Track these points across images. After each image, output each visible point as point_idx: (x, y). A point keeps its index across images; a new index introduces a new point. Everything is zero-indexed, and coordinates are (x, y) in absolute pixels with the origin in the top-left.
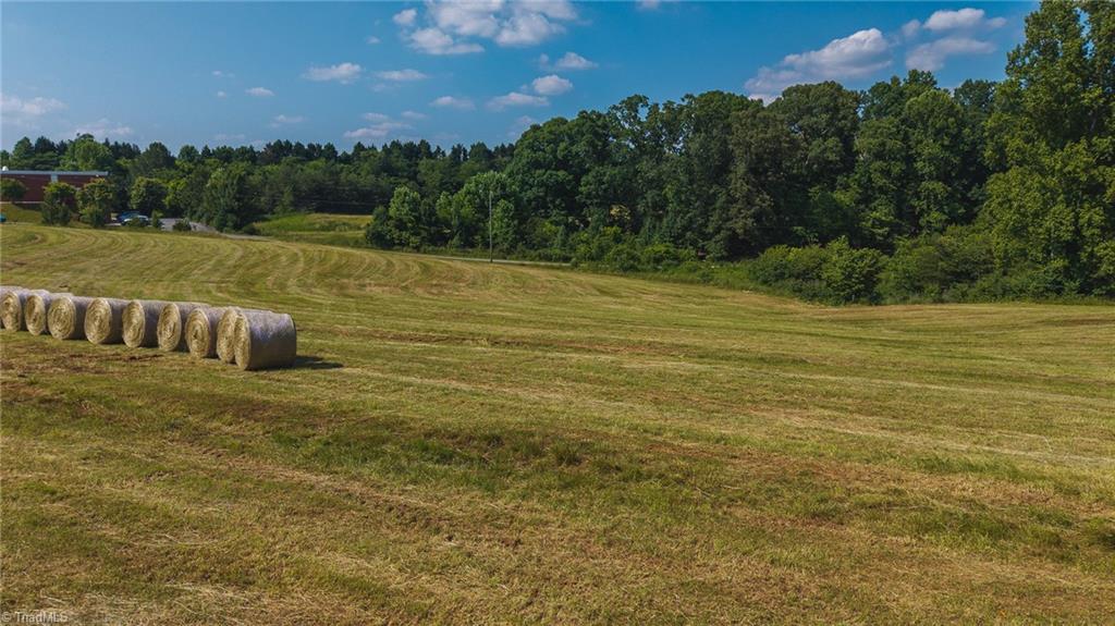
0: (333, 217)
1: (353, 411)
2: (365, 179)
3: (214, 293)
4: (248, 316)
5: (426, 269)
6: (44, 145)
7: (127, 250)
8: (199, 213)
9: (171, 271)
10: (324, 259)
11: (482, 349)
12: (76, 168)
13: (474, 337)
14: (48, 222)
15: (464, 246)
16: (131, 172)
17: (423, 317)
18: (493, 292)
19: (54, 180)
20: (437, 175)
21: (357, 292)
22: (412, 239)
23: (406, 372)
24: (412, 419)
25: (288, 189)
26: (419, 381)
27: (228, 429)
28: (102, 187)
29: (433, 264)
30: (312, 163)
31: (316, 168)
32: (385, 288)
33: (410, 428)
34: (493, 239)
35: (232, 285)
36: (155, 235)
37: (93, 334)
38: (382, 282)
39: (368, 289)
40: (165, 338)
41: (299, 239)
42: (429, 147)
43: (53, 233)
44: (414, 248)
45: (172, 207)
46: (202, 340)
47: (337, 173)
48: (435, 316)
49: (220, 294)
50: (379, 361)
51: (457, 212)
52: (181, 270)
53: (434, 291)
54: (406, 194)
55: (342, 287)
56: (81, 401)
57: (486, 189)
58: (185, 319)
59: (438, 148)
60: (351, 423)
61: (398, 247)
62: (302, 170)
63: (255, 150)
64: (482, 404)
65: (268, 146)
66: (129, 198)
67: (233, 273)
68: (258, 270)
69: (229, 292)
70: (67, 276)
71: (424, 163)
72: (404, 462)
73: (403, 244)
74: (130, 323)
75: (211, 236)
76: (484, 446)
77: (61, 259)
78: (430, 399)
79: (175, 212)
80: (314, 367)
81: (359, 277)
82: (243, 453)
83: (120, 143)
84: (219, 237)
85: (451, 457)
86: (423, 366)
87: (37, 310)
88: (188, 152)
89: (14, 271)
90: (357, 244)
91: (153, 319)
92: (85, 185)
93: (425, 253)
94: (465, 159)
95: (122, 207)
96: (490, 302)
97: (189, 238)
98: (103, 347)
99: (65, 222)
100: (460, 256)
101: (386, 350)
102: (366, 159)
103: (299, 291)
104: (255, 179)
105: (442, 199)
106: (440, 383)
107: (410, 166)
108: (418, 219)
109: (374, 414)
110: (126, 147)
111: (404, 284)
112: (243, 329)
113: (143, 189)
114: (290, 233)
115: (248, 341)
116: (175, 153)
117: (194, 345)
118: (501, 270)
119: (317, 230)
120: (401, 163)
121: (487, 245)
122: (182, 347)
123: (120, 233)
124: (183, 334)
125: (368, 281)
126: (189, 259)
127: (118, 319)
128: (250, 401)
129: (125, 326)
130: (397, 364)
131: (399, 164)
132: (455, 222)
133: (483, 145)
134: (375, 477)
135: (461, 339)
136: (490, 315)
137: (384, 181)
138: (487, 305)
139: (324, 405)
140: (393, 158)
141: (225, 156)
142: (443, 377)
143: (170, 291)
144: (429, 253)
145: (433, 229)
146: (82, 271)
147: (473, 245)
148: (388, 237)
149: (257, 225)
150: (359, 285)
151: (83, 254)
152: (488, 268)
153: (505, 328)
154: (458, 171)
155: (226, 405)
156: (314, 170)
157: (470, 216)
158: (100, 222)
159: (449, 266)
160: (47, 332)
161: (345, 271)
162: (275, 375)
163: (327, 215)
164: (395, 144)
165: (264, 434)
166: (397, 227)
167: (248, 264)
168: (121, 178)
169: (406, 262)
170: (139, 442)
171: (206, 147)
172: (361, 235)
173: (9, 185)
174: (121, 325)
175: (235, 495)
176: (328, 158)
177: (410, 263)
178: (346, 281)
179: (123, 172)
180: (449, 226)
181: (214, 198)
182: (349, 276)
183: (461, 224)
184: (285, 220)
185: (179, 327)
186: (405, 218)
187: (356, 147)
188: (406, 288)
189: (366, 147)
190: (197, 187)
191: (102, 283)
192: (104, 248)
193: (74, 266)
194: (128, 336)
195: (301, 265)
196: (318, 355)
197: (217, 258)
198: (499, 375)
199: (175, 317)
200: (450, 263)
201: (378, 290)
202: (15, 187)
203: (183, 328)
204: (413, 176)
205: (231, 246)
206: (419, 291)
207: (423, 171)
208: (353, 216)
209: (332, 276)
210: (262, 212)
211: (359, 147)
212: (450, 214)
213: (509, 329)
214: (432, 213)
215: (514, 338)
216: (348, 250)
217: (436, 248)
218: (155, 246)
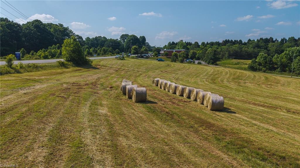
0: (239, 61)
1: (237, 133)
2: (250, 49)
3: (205, 82)
4: (212, 96)
5: (267, 78)
6: (173, 43)
7: (186, 69)
8: (204, 59)
9: (196, 75)
10: (235, 74)
11: (283, 114)
12: (179, 49)
13: (281, 108)
14: (172, 61)
15: (282, 71)
16: (190, 49)
17: (263, 97)
18: (291, 88)
19: (174, 52)
20: (275, 48)
21: (244, 85)
22: (263, 68)
23: (255, 119)
24: (255, 141)
25: (227, 53)
26: (259, 124)
27: (204, 131)
28: (183, 53)
29: (269, 77)
30: (235, 45)
31: (236, 47)
32: (253, 84)
33: (253, 145)
34: (293, 69)
35: (209, 80)
36: (193, 65)
37: (178, 93)
38: (251, 82)
39: (247, 84)
40: (192, 97)
41: (229, 67)
42: (273, 39)
43: (173, 64)
44: (263, 71)
45: (198, 57)
46: (200, 99)
47: (242, 48)
48: (268, 97)
49: (206, 82)
50: (247, 113)
51: (280, 60)
52: (198, 75)
53: (269, 86)
54: (263, 55)
55: (239, 83)
56: (174, 114)
57: (293, 53)
58: (197, 93)
59: (276, 39)
60: (236, 138)
61: (258, 71)
62: (232, 47)
63: (220, 42)
64: (280, 139)
65: (223, 41)
66: (189, 55)
67: (210, 76)
68: (217, 76)
69: (209, 82)
70: (174, 75)
71: (270, 45)
72: (250, 157)
73: (260, 70)
74: (185, 92)
75: (206, 66)
76: (279, 159)
77: (174, 71)
78: (262, 133)
79: (198, 59)
80: (228, 112)
81: (245, 80)
82: (206, 140)
83: (188, 42)
84: (208, 66)
85: (266, 160)
86: (261, 118)
87: (168, 86)
88: (203, 43)
89: (165, 73)
90: (245, 69)
91: (190, 92)
92: (180, 53)
93: (267, 73)
94: (286, 42)
95: (187, 58)
96: (289, 92)
97: (201, 66)
98: (179, 97)
99: (175, 61)
100: (280, 74)
101: (249, 109)
102: (251, 44)
103: (227, 83)
104: (219, 50)
105: (276, 56)
106: (266, 126)
107: (265, 45)
108: (266, 62)
109: (243, 136)
110: (190, 43)
111: (258, 83)
112: (211, 99)
113: (192, 53)
114: (226, 65)
115: (211, 103)
116: (200, 44)
117: (198, 100)
118: (295, 81)
119: (234, 65)
120: (263, 44)
121: (291, 71)
122: (196, 100)
123: (186, 65)
124: (196, 97)
125: (247, 81)
126: (200, 72)
127: (183, 90)
128: (210, 123)
129: (184, 92)
130: (252, 115)
131: (262, 45)
132: (279, 63)
133: (294, 37)
134: (240, 160)
135: (275, 108)
136: (288, 99)
137: (256, 50)
138: (288, 94)
139: (229, 128)
140: (260, 43)
141: (212, 44)
142: (268, 124)
143: (195, 80)
144: (269, 73)
145: (271, 66)
146: (177, 74)
147: (285, 71)
148: (255, 68)
149: (218, 62)
150: (244, 82)
151: (178, 70)
152: (290, 80)
153: (294, 105)
154: (283, 46)
155: (204, 123)
156: (235, 47)
157: (285, 62)
158: (182, 62)
159: (275, 78)
160: (169, 91)
161: (241, 78)
162: (217, 113)
163: (237, 60)
164: (261, 39)
165: (212, 135)
166: (258, 65)
167: (214, 74)
168: (188, 50)
169: (260, 76)
170: (184, 130)
171: (207, 42)
172: (247, 67)
173: (166, 53)
174: (183, 92)
175: (203, 156)
176: (240, 44)
177: (262, 76)
178: (240, 81)
179: (188, 49)
180: (277, 65)
181: (208, 56)
182: (241, 79)
183: (281, 64)
184: (225, 61)
185: (196, 95)
186: (261, 62)
187: (248, 40)
188: (259, 85)
189: (252, 40)
190: (204, 53)
191: (181, 77)
192: (182, 68)
193: (176, 73)
194: (185, 95)
195: (228, 75)
196: (229, 108)
197: (206, 72)
198: (288, 127)
199: (195, 93)
200: (275, 77)
201: (250, 84)
202: (167, 53)
203: (196, 96)
204: (266, 48)
205: (211, 69)
206: (263, 86)
207: (270, 47)
208: (245, 60)
209: (236, 79)
210: (220, 59)
211: (249, 40)
212: (278, 61)
213: (295, 106)
214: (271, 61)
215: (297, 110)
216: (242, 71)
217: (271, 72)
218: (193, 68)
